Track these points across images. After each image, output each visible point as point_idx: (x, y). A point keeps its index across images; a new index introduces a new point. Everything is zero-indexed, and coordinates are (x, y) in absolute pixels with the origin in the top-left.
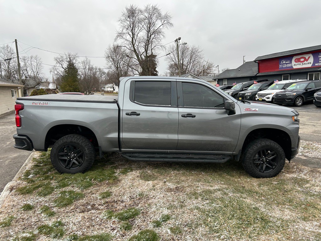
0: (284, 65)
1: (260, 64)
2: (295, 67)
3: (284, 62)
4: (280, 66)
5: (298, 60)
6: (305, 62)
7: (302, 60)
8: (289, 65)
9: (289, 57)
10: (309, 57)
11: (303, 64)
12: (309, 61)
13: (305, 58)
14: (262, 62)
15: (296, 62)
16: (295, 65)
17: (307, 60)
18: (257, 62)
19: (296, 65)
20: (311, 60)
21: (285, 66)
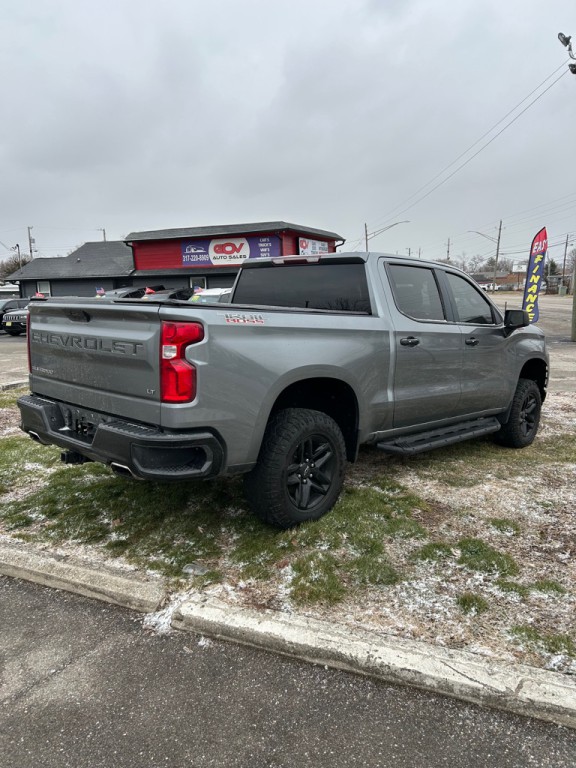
0: (193, 256)
1: (137, 250)
2: (215, 263)
3: (193, 251)
4: (185, 258)
5: (220, 249)
6: (235, 254)
7: (229, 249)
8: (203, 258)
9: (202, 240)
10: (242, 245)
11: (230, 257)
12: (242, 253)
13: (233, 246)
14: (141, 246)
15: (216, 251)
16: (215, 258)
17: (238, 251)
18: (131, 244)
19: (217, 259)
20: (246, 250)
21: (195, 259)
